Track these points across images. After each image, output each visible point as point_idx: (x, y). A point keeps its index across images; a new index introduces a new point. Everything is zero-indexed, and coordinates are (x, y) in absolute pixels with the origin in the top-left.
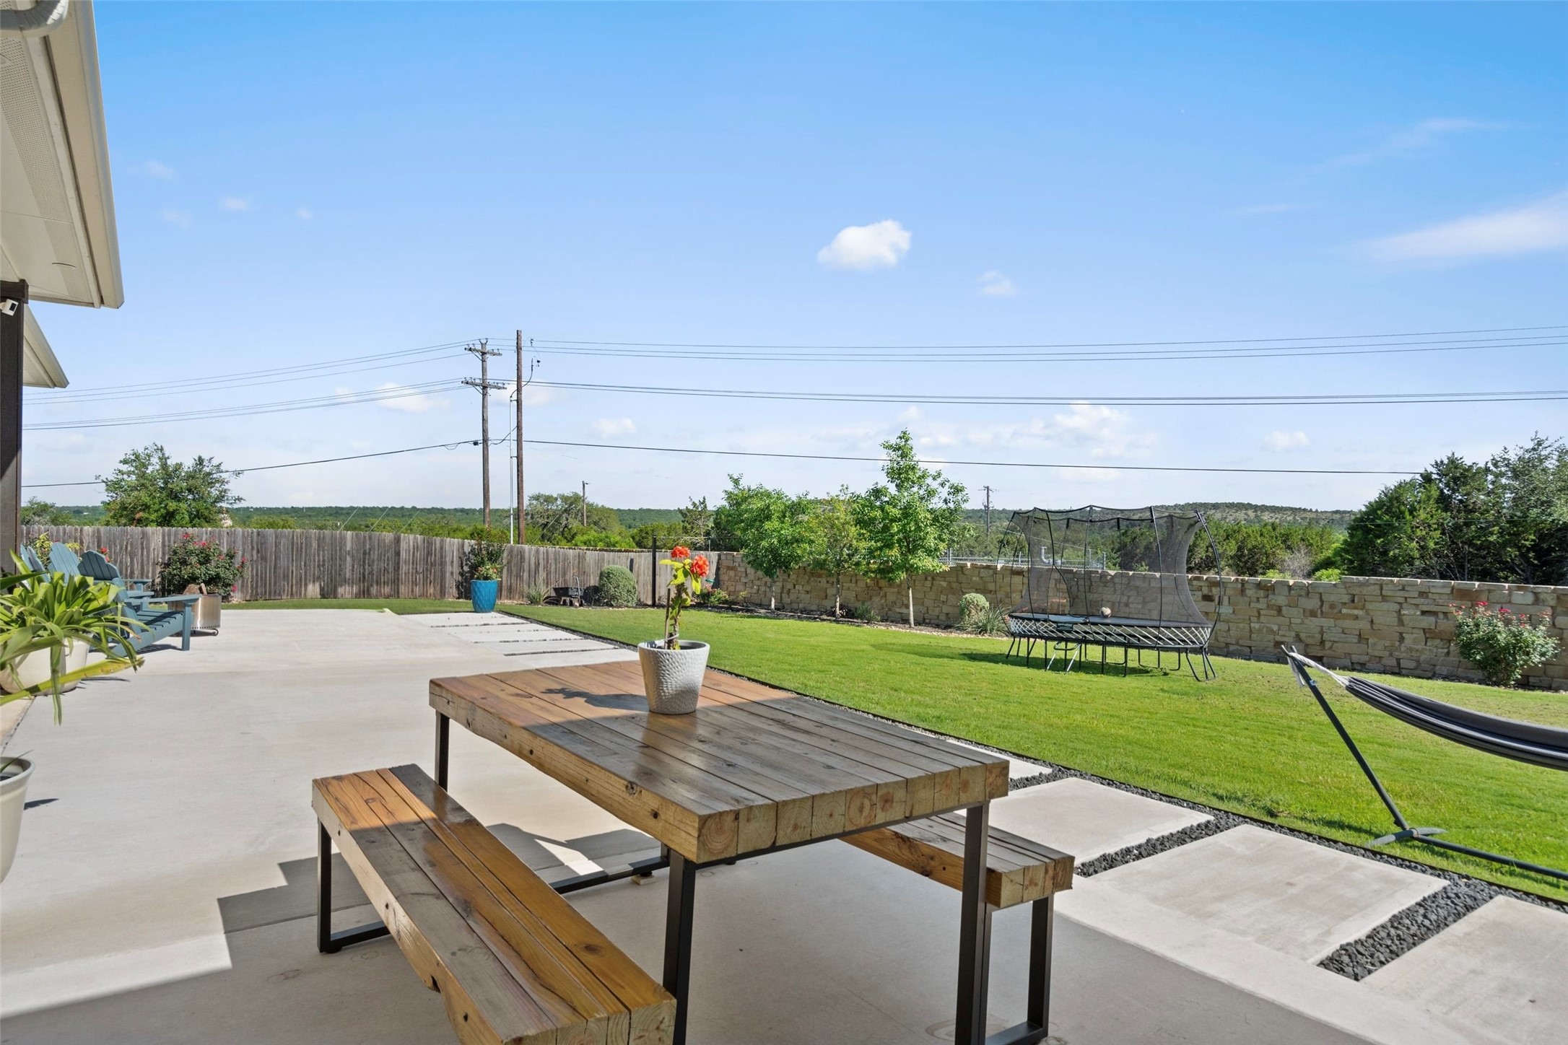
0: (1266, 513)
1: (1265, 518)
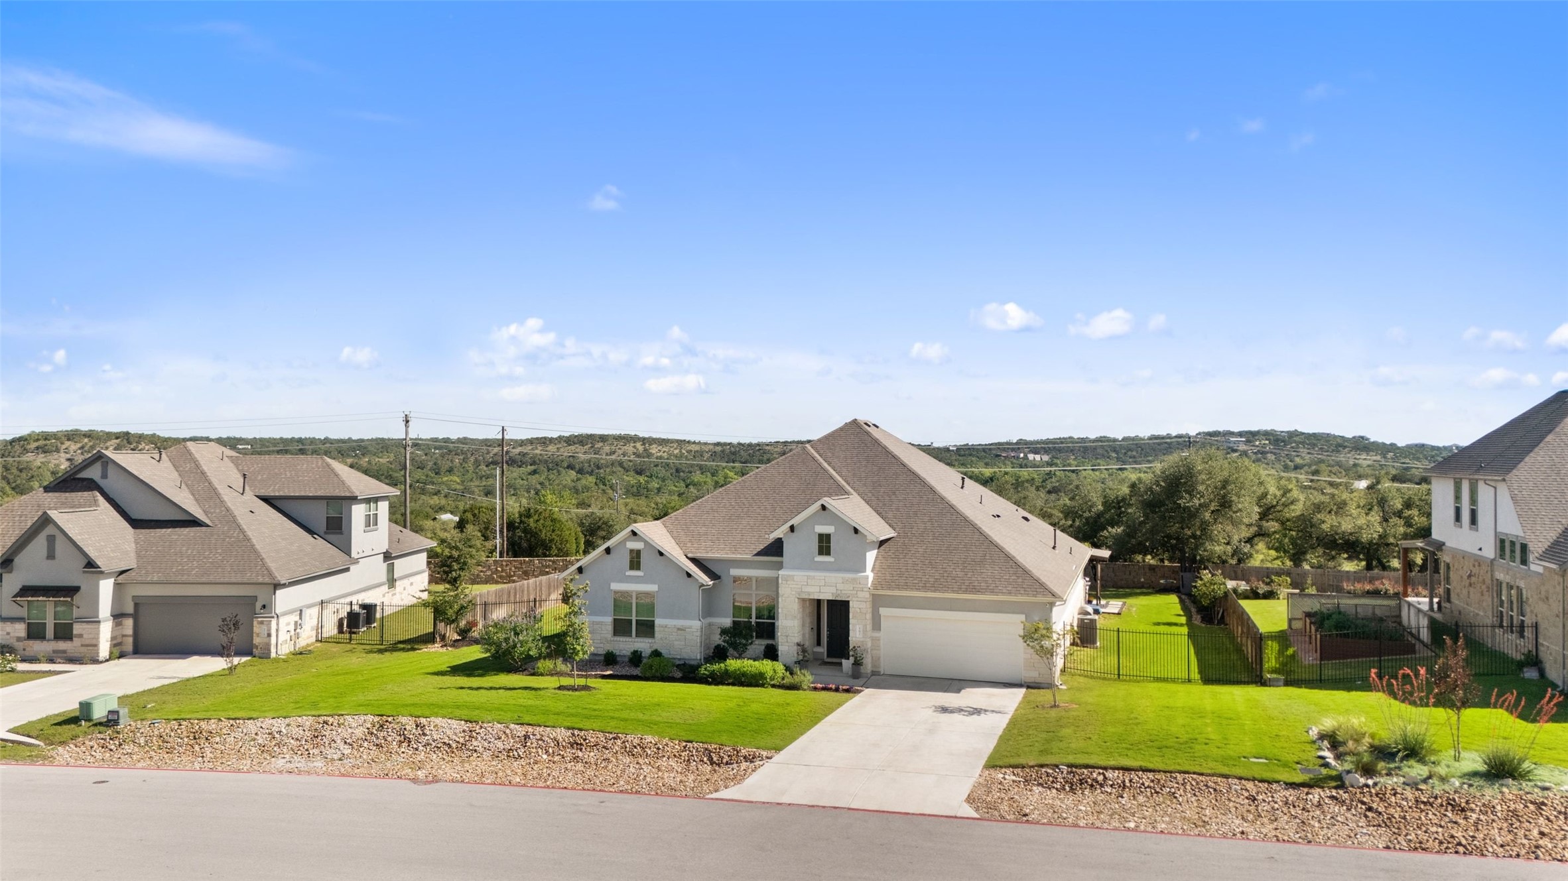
0: (654, 446)
1: (654, 452)
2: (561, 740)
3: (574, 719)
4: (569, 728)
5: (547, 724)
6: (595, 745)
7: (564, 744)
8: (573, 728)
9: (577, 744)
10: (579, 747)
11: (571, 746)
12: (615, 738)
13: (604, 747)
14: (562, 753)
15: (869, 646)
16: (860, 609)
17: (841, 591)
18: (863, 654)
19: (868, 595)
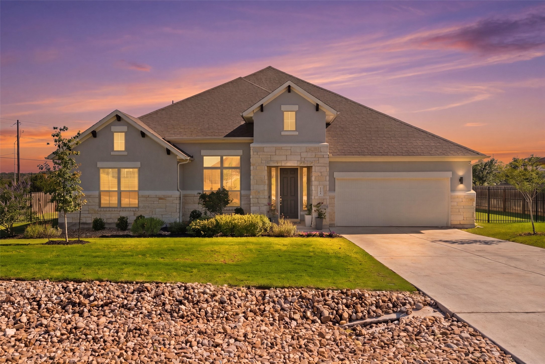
2: (44, 299)
3: (69, 267)
4: (58, 280)
5: (22, 276)
6: (106, 304)
7: (50, 305)
8: (66, 280)
9: (74, 304)
10: (77, 309)
11: (63, 308)
12: (140, 291)
13: (123, 306)
14: (45, 322)
15: (328, 203)
16: (321, 172)
17: (305, 158)
18: (325, 209)
19: (327, 161)
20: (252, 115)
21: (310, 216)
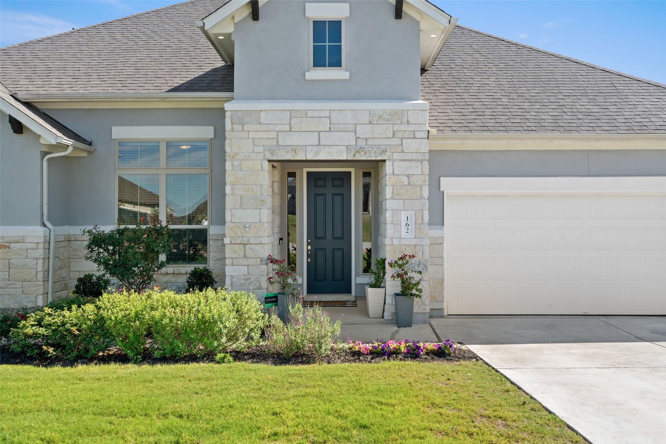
15: (427, 256)
16: (408, 176)
17: (366, 140)
18: (420, 272)
19: (424, 147)
20: (229, 29)
21: (381, 290)
